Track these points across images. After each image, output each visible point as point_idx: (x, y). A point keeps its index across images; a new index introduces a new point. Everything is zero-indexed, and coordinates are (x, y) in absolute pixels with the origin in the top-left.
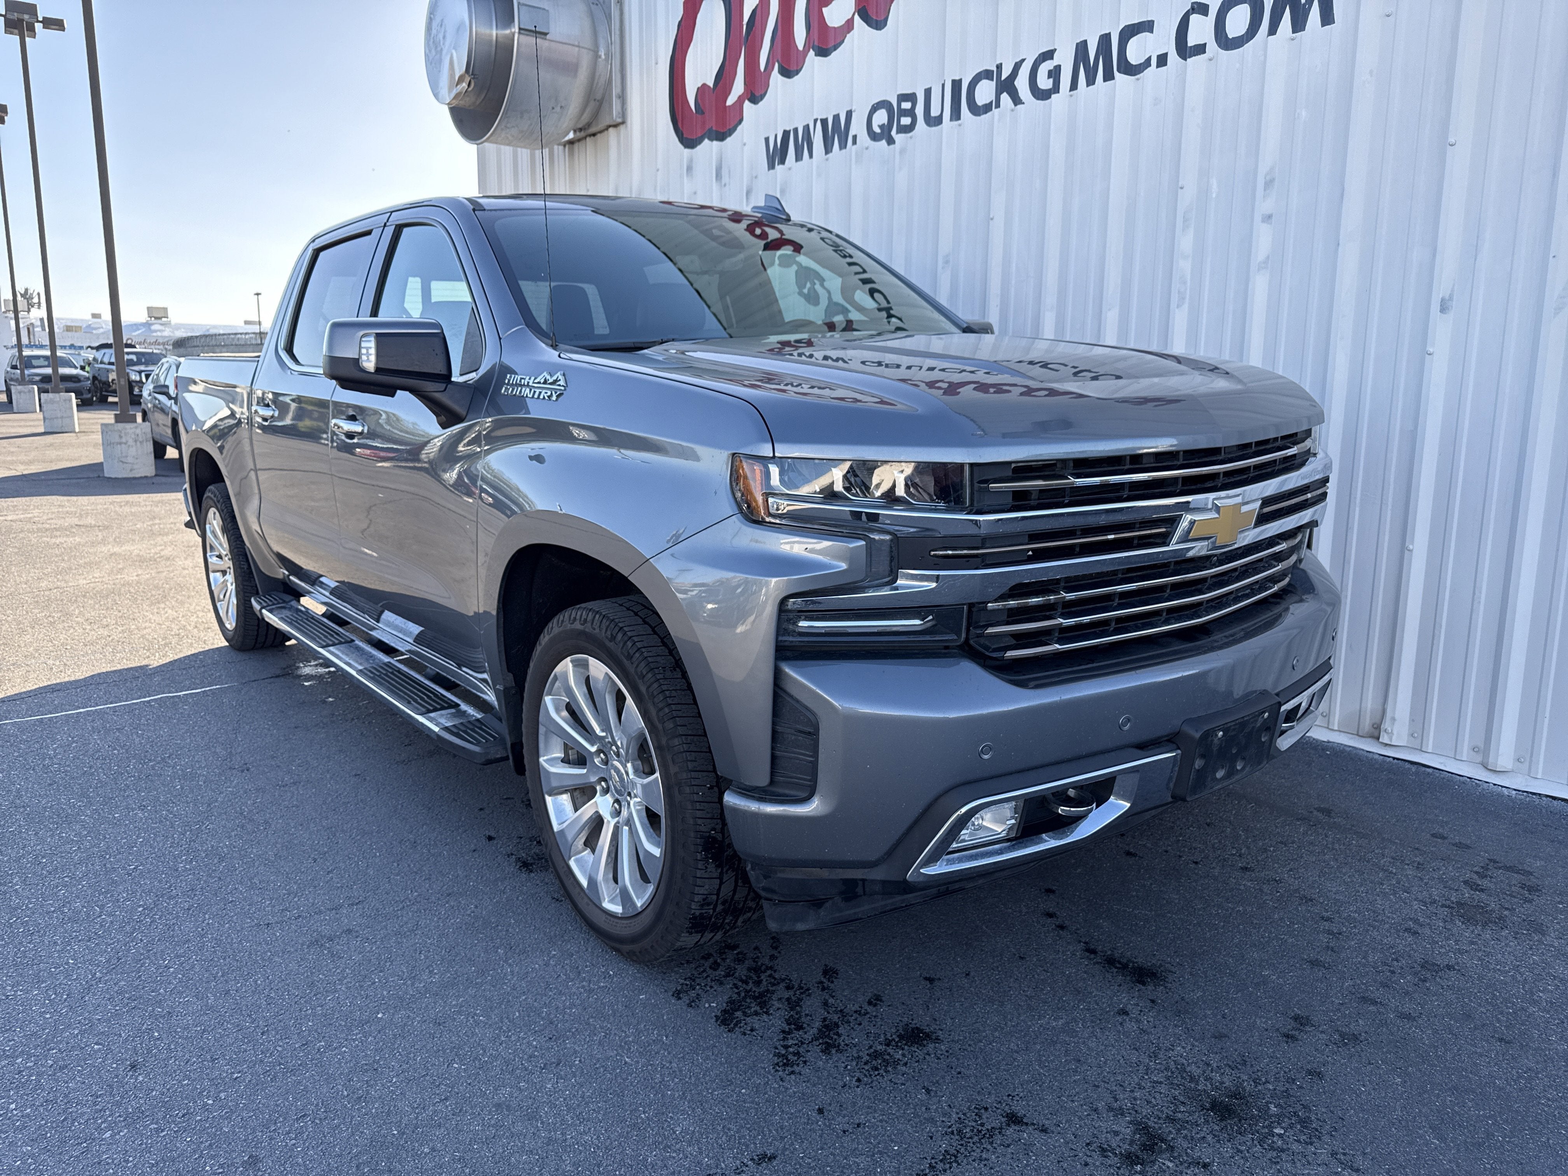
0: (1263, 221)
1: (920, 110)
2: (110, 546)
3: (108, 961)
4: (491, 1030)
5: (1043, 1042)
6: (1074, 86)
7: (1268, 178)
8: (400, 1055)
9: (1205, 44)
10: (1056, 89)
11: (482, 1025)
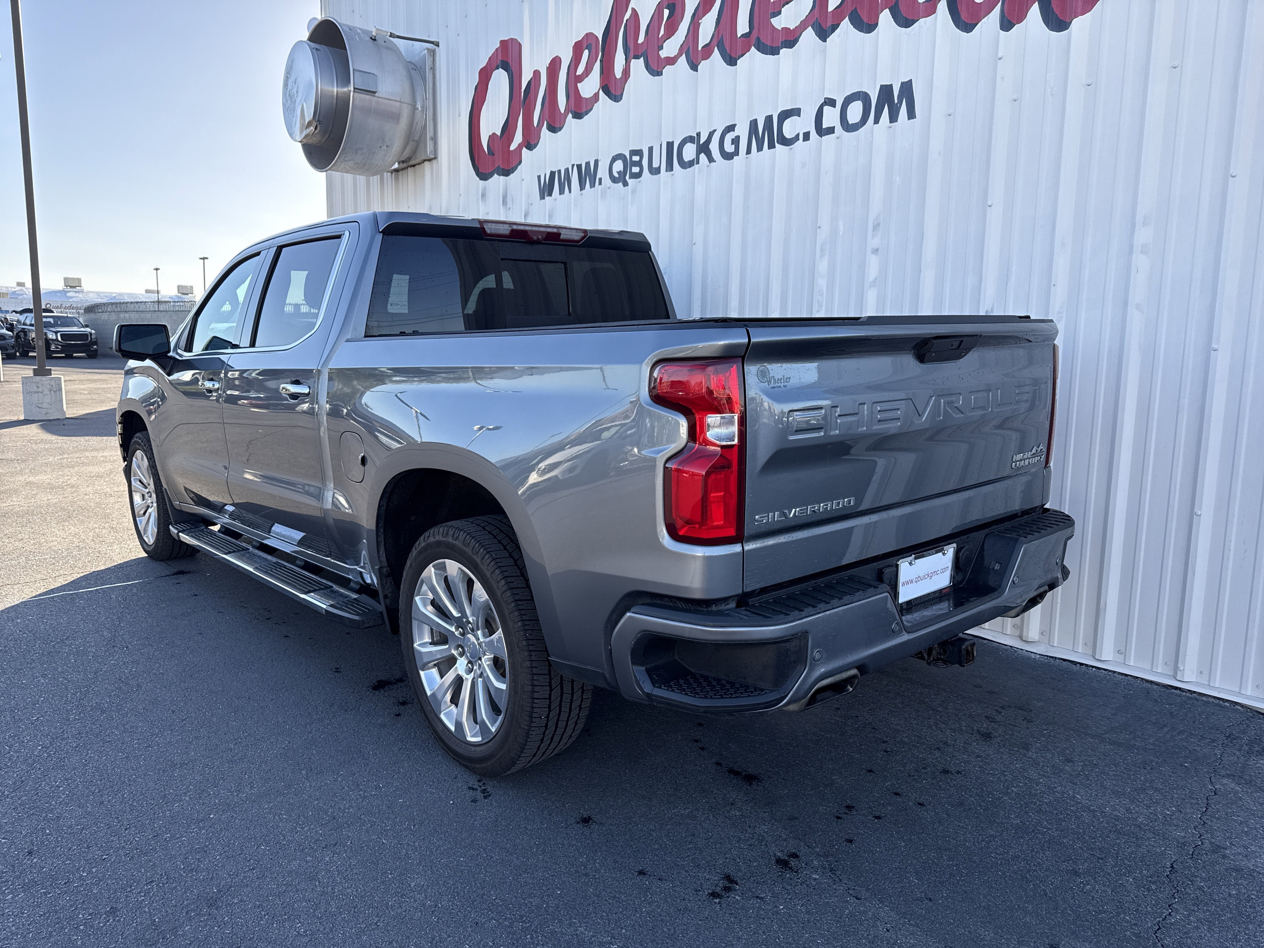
0: (872, 253)
1: (645, 162)
2: (26, 476)
3: (14, 783)
4: (291, 824)
5: (673, 824)
6: (749, 151)
7: (875, 223)
8: (224, 841)
9: (834, 127)
10: (736, 153)
11: (284, 821)
